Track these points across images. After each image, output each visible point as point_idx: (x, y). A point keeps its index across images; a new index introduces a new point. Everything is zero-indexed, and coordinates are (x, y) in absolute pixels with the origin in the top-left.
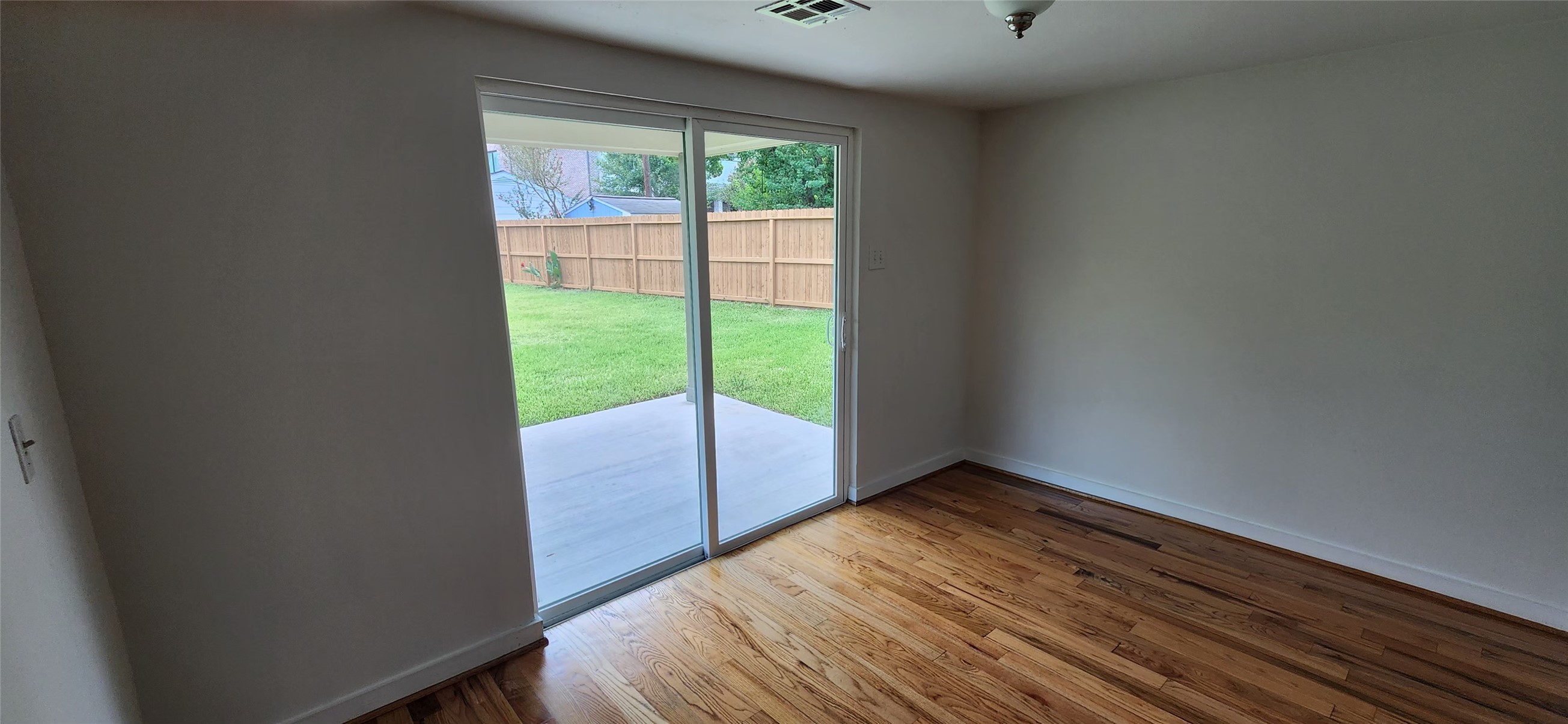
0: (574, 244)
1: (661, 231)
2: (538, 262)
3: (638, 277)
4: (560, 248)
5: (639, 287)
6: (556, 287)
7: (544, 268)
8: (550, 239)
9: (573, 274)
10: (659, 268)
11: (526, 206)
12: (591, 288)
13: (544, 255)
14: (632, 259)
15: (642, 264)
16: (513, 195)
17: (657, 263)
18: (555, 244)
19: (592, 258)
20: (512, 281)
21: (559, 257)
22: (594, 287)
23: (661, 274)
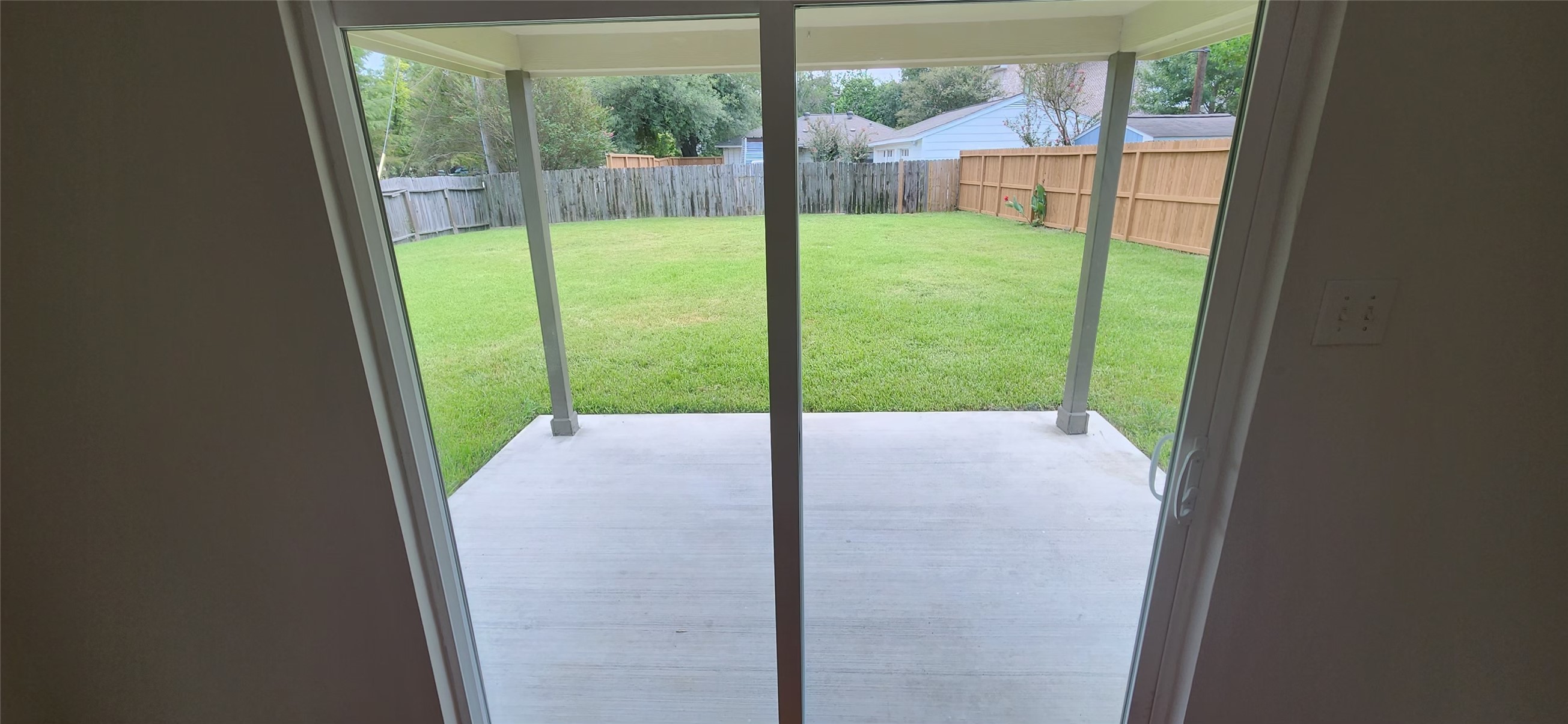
0: (1066, 176)
1: (1174, 162)
2: (1025, 195)
3: (1132, 219)
4: (1050, 181)
5: (1129, 233)
6: (1037, 225)
7: (1030, 203)
8: (1042, 170)
9: (1058, 212)
10: (1162, 211)
11: (1031, 132)
12: (1074, 229)
13: (1032, 189)
14: (1128, 198)
15: (1140, 204)
16: (1020, 120)
17: (1161, 204)
18: (1046, 177)
19: (1082, 195)
20: (997, 215)
21: (1047, 192)
22: (1077, 229)
23: (1162, 218)
